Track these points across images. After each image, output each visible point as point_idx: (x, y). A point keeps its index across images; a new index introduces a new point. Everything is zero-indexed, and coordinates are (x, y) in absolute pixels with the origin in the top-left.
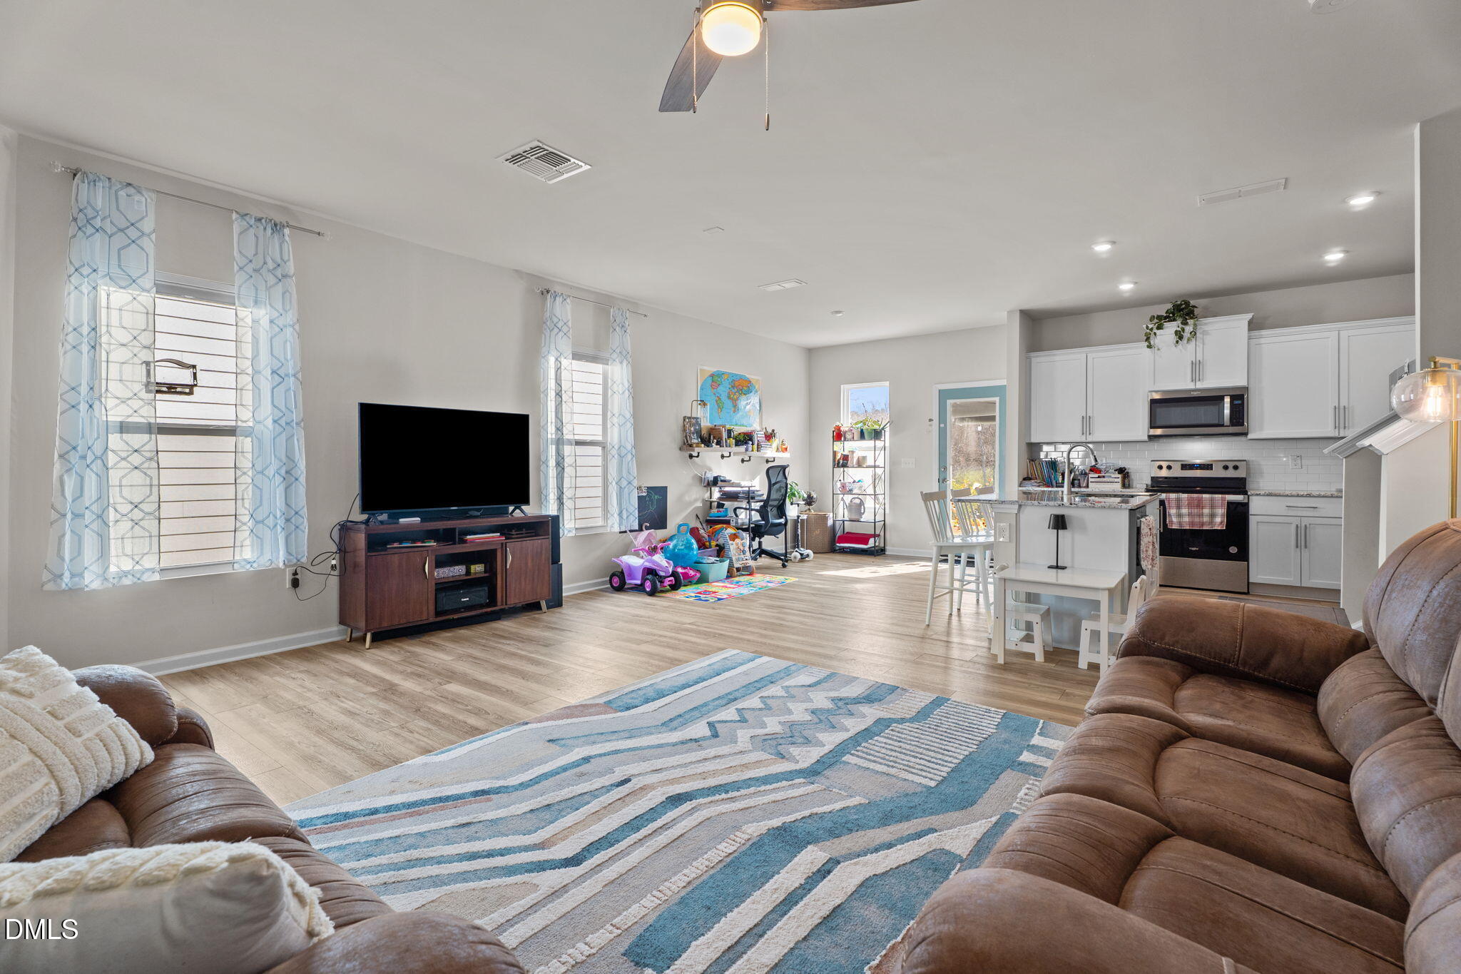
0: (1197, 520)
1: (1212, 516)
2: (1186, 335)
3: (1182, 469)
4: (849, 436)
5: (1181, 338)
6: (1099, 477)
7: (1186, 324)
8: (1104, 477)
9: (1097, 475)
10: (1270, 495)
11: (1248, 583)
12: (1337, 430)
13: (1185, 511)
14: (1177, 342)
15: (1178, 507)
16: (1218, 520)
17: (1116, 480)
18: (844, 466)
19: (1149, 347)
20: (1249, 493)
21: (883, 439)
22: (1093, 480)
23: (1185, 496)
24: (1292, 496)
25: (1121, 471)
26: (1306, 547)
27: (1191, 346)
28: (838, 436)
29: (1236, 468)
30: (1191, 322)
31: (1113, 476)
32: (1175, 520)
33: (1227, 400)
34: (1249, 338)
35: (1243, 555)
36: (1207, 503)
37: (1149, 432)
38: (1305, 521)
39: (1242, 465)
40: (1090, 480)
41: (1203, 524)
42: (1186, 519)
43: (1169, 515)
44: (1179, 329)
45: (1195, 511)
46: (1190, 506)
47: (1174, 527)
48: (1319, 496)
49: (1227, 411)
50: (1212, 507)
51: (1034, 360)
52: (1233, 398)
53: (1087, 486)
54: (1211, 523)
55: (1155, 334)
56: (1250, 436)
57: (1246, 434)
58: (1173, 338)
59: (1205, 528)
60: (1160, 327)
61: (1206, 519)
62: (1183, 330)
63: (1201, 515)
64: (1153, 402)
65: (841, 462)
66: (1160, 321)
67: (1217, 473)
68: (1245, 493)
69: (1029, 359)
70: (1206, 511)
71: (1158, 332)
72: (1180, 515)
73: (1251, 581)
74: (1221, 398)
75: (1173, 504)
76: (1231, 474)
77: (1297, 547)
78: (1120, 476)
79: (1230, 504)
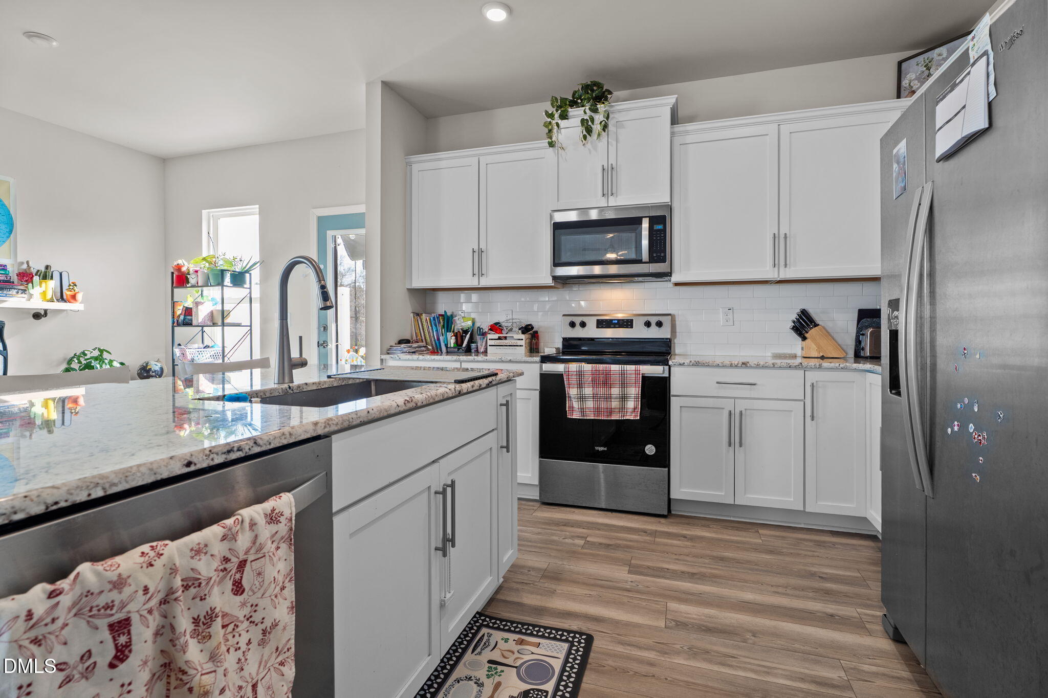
0: (603, 405)
1: (623, 398)
2: (597, 128)
3: (598, 327)
4: (192, 280)
5: (589, 131)
6: (500, 338)
7: (595, 111)
8: (505, 338)
9: (496, 336)
10: (697, 364)
11: (669, 500)
12: (776, 269)
13: (588, 391)
14: (585, 137)
15: (580, 386)
16: (631, 404)
17: (520, 343)
18: (188, 323)
19: (551, 145)
20: (670, 363)
21: (247, 285)
22: (492, 343)
23: (587, 367)
24: (724, 366)
25: (527, 329)
26: (741, 446)
27: (602, 144)
28: (181, 280)
29: (659, 324)
30: (601, 107)
31: (516, 336)
32: (576, 405)
33: (645, 224)
34: (673, 134)
35: (663, 459)
36: (616, 378)
37: (552, 271)
38: (741, 406)
39: (666, 321)
40: (490, 342)
41: (611, 411)
42: (590, 404)
43: (569, 397)
44: (586, 117)
45: (601, 391)
46: (595, 383)
47: (576, 415)
48: (758, 366)
49: (645, 243)
50: (623, 385)
51: (415, 167)
52: (653, 220)
53: (485, 352)
54: (622, 409)
55: (558, 125)
56: (675, 278)
57: (669, 274)
58: (579, 130)
59: (615, 417)
60: (564, 116)
61: (615, 404)
62: (592, 120)
63: (609, 398)
64: (558, 227)
65: (182, 317)
66: (563, 106)
67: (638, 332)
68: (665, 363)
69: (409, 164)
70: (615, 391)
71: (563, 123)
72: (582, 398)
73: (672, 497)
74: (638, 221)
75: (574, 380)
76: (654, 333)
77: (730, 445)
78: (523, 337)
79: (645, 379)
